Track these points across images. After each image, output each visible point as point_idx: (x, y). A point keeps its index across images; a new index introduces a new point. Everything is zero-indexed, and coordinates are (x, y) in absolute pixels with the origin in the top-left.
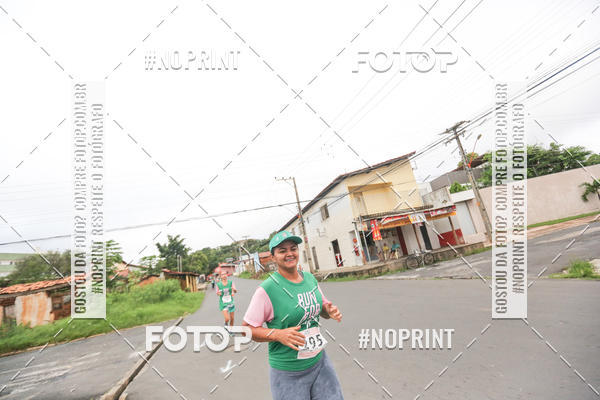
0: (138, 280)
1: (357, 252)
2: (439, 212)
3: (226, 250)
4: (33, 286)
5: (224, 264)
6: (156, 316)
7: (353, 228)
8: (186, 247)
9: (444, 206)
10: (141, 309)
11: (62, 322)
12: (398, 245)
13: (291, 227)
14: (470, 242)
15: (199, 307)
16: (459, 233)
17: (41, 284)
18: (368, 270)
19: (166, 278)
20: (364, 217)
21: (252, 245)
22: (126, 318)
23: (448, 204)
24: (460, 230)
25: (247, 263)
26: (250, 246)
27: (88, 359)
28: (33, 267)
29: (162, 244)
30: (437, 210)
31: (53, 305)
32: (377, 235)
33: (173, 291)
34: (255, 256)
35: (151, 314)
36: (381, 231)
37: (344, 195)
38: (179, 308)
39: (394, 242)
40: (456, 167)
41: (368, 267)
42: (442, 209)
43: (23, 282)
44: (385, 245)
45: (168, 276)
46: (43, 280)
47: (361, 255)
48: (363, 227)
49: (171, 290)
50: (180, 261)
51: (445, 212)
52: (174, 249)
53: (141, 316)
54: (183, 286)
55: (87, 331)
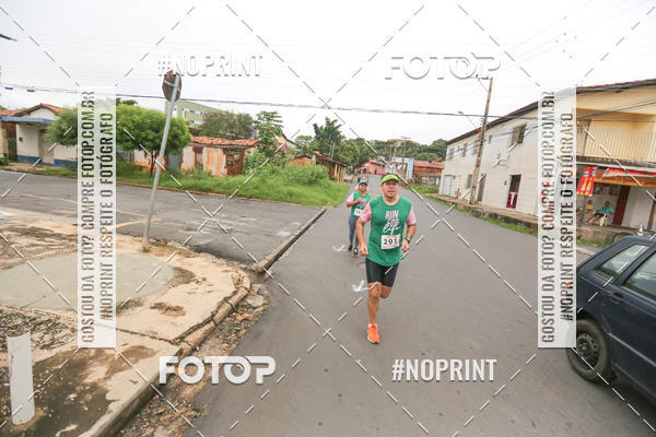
0: (293, 157)
3: (380, 145)
4: (215, 141)
5: (374, 161)
6: (303, 199)
8: (342, 134)
10: (291, 188)
11: (232, 179)
12: (613, 210)
13: (465, 141)
17: (220, 141)
19: (317, 163)
21: (409, 148)
22: (279, 192)
25: (399, 167)
26: (407, 149)
27: (248, 222)
28: (215, 123)
29: (319, 126)
31: (227, 161)
32: (586, 188)
33: (321, 178)
34: (410, 162)
35: (299, 196)
38: (324, 197)
39: (607, 204)
43: (208, 135)
44: (590, 202)
45: (320, 161)
46: (222, 137)
49: (319, 176)
50: (333, 147)
52: (328, 134)
53: (291, 194)
54: (331, 174)
55: (249, 193)
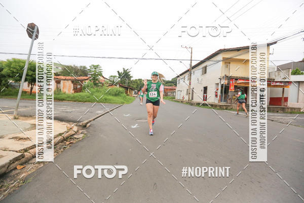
0: (108, 85)
1: (216, 96)
2: (278, 84)
4: (67, 78)
7: (218, 81)
8: (131, 75)
9: (283, 80)
13: (184, 75)
14: (291, 106)
15: (132, 102)
16: (286, 99)
17: (70, 78)
18: (220, 106)
19: (120, 88)
20: (227, 77)
23: (286, 80)
24: (287, 98)
29: (120, 72)
30: (276, 82)
31: (74, 87)
32: (232, 88)
36: (235, 87)
37: (219, 61)
40: (301, 60)
41: (220, 104)
42: (281, 82)
47: (219, 97)
48: (224, 82)
49: (120, 92)
50: (127, 81)
51: (283, 84)
54: (126, 93)
